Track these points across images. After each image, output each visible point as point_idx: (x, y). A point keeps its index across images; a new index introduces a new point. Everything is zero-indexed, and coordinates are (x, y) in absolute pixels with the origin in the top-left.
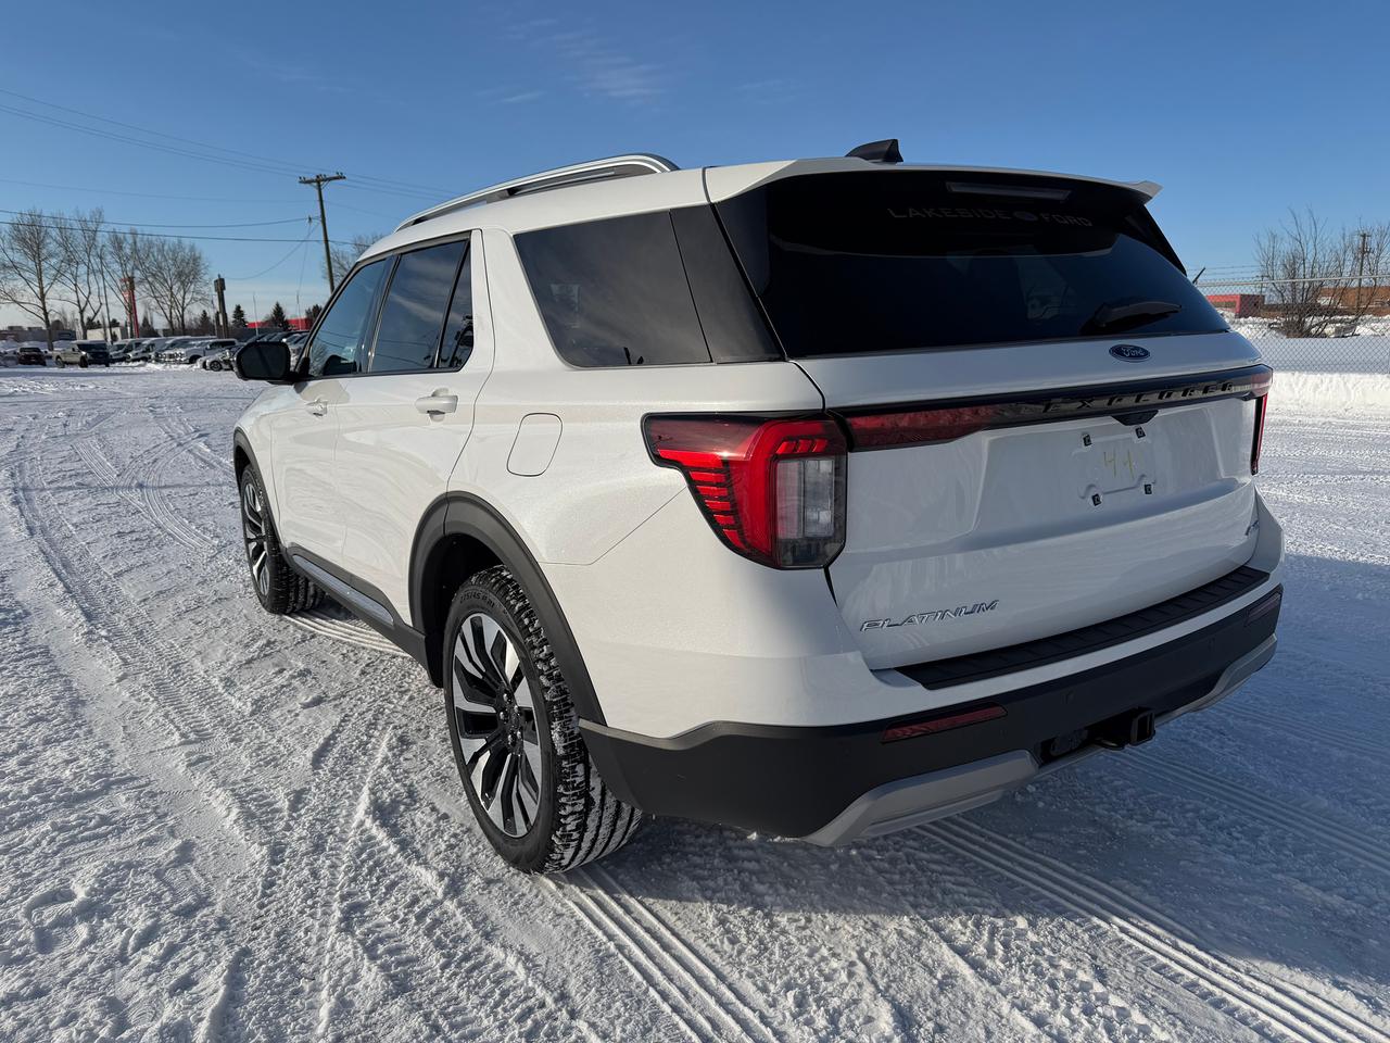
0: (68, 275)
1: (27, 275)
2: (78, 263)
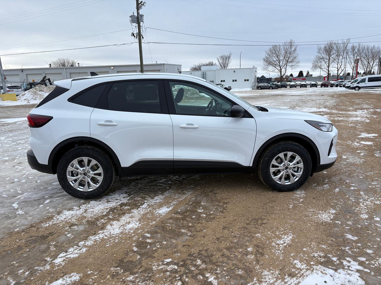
1: (326, 60)
2: (340, 56)
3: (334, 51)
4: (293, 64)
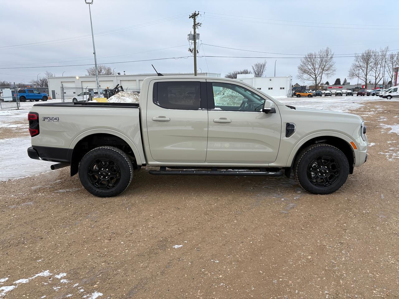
1: (364, 69)
2: (378, 64)
3: (372, 60)
4: (329, 72)
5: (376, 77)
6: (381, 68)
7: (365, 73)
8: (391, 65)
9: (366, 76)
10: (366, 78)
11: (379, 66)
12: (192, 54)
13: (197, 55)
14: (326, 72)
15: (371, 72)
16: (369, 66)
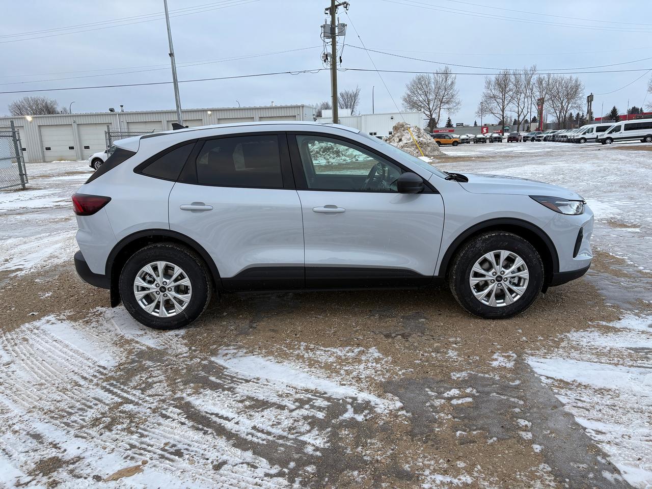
0: (516, 100)
2: (521, 93)
3: (511, 86)
4: (451, 106)
5: (518, 113)
6: (526, 99)
7: (501, 107)
8: (538, 93)
9: (503, 112)
10: (503, 116)
11: (523, 95)
12: (328, 66)
13: (338, 67)
14: (446, 106)
15: (511, 105)
16: (507, 95)
